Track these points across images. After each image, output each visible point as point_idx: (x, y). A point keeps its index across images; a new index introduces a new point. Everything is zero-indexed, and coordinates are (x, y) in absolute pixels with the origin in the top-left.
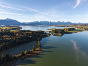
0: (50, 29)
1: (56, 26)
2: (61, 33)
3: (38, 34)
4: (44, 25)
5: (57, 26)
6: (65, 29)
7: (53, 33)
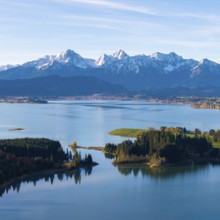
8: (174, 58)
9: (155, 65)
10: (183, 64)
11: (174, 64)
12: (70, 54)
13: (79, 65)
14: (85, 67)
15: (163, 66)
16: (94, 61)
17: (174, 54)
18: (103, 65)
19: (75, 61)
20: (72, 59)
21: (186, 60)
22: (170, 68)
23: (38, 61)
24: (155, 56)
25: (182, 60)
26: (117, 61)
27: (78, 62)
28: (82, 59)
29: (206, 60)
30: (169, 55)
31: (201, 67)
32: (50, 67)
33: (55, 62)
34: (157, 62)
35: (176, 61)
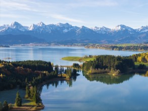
0: (80, 60)
1: (107, 48)
2: (117, 67)
3: (26, 71)
4: (50, 44)
5: (113, 48)
6: (139, 55)
7: (88, 69)
8: (67, 26)
9: (59, 29)
10: (72, 28)
11: (68, 29)
12: (16, 24)
13: (21, 29)
14: (24, 30)
15: (63, 30)
16: (28, 27)
17: (67, 24)
18: (33, 29)
19: (19, 27)
20: (17, 27)
22: (66, 31)
25: (72, 27)
26: (40, 27)
27: (20, 28)
28: (22, 27)
29: (83, 27)
30: (65, 24)
31: (81, 30)
32: (6, 30)
33: (9, 28)
34: (60, 27)
35: (69, 27)
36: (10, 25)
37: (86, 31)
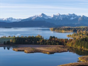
10: (76, 17)
11: (74, 17)
12: (43, 14)
15: (70, 18)
17: (74, 14)
19: (44, 17)
20: (43, 16)
21: (78, 16)
22: (72, 18)
23: (33, 17)
24: (68, 15)
25: (76, 16)
27: (45, 17)
29: (83, 16)
30: (72, 14)
34: (68, 16)
35: (75, 16)
36: (39, 15)
37: (85, 19)
